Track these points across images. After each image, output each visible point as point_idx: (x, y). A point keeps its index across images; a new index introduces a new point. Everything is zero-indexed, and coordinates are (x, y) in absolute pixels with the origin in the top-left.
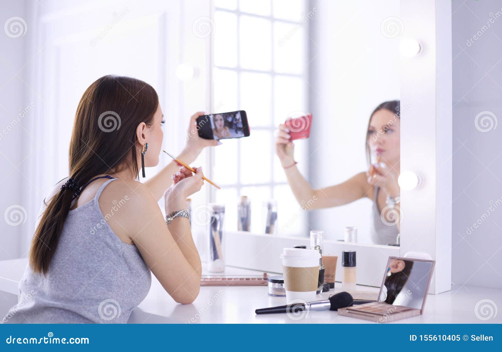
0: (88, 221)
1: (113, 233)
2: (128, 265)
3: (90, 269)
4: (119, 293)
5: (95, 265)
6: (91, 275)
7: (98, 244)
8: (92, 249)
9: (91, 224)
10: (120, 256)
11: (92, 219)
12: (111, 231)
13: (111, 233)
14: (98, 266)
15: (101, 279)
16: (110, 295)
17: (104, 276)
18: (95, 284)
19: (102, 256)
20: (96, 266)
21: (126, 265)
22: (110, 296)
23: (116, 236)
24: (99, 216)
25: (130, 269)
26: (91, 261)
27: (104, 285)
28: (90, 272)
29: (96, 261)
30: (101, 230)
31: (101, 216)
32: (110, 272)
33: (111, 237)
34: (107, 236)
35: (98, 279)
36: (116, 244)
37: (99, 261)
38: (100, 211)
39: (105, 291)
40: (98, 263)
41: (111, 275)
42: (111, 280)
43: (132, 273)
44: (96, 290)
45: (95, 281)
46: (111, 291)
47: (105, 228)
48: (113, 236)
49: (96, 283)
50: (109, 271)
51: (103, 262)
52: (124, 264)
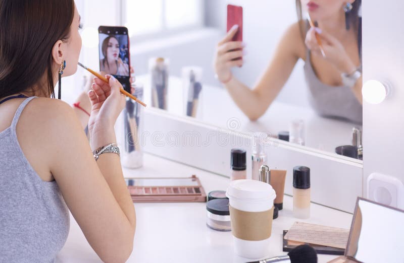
0: (3, 155)
1: (33, 170)
2: (47, 208)
3: (4, 216)
4: (36, 244)
5: (10, 211)
6: (5, 224)
7: (15, 185)
8: (6, 191)
9: (7, 159)
10: (39, 198)
11: (8, 152)
12: (31, 168)
13: (31, 170)
14: (14, 212)
15: (16, 229)
16: (26, 248)
17: (20, 224)
18: (10, 235)
19: (18, 200)
20: (11, 213)
21: (45, 209)
22: (26, 250)
23: (36, 174)
24: (16, 149)
25: (49, 214)
26: (4, 206)
27: (20, 235)
28: (3, 220)
29: (12, 206)
30: (19, 166)
31: (19, 149)
32: (27, 219)
33: (30, 175)
34: (26, 174)
35: (12, 228)
36: (36, 183)
37: (14, 206)
38: (18, 143)
39: (21, 243)
40: (14, 208)
41: (28, 222)
42: (28, 228)
43: (51, 218)
44: (11, 242)
45: (10, 231)
46: (27, 243)
47: (23, 165)
48: (33, 174)
49: (10, 233)
50: (25, 218)
51: (19, 207)
52: (42, 207)
